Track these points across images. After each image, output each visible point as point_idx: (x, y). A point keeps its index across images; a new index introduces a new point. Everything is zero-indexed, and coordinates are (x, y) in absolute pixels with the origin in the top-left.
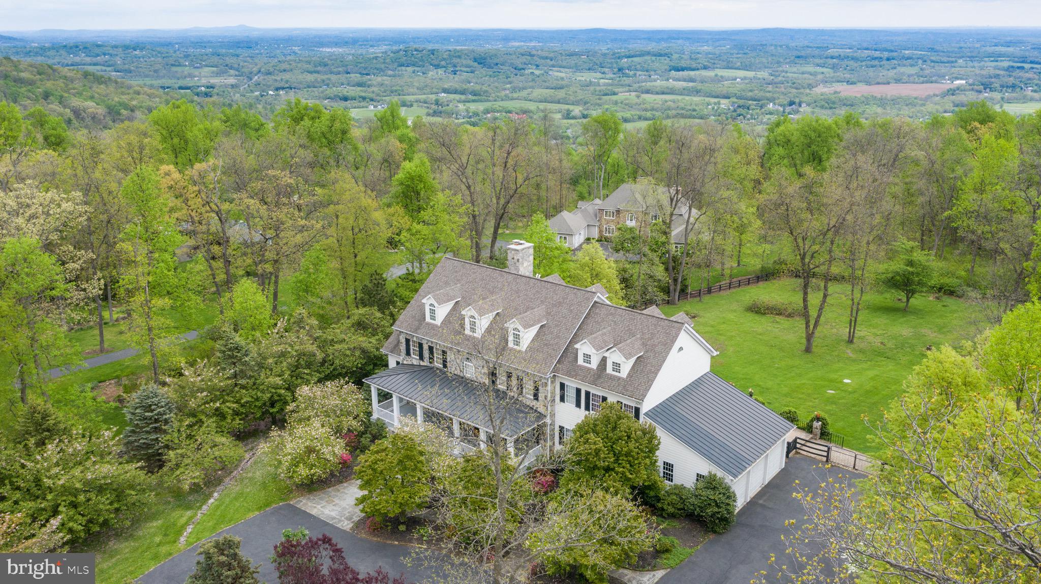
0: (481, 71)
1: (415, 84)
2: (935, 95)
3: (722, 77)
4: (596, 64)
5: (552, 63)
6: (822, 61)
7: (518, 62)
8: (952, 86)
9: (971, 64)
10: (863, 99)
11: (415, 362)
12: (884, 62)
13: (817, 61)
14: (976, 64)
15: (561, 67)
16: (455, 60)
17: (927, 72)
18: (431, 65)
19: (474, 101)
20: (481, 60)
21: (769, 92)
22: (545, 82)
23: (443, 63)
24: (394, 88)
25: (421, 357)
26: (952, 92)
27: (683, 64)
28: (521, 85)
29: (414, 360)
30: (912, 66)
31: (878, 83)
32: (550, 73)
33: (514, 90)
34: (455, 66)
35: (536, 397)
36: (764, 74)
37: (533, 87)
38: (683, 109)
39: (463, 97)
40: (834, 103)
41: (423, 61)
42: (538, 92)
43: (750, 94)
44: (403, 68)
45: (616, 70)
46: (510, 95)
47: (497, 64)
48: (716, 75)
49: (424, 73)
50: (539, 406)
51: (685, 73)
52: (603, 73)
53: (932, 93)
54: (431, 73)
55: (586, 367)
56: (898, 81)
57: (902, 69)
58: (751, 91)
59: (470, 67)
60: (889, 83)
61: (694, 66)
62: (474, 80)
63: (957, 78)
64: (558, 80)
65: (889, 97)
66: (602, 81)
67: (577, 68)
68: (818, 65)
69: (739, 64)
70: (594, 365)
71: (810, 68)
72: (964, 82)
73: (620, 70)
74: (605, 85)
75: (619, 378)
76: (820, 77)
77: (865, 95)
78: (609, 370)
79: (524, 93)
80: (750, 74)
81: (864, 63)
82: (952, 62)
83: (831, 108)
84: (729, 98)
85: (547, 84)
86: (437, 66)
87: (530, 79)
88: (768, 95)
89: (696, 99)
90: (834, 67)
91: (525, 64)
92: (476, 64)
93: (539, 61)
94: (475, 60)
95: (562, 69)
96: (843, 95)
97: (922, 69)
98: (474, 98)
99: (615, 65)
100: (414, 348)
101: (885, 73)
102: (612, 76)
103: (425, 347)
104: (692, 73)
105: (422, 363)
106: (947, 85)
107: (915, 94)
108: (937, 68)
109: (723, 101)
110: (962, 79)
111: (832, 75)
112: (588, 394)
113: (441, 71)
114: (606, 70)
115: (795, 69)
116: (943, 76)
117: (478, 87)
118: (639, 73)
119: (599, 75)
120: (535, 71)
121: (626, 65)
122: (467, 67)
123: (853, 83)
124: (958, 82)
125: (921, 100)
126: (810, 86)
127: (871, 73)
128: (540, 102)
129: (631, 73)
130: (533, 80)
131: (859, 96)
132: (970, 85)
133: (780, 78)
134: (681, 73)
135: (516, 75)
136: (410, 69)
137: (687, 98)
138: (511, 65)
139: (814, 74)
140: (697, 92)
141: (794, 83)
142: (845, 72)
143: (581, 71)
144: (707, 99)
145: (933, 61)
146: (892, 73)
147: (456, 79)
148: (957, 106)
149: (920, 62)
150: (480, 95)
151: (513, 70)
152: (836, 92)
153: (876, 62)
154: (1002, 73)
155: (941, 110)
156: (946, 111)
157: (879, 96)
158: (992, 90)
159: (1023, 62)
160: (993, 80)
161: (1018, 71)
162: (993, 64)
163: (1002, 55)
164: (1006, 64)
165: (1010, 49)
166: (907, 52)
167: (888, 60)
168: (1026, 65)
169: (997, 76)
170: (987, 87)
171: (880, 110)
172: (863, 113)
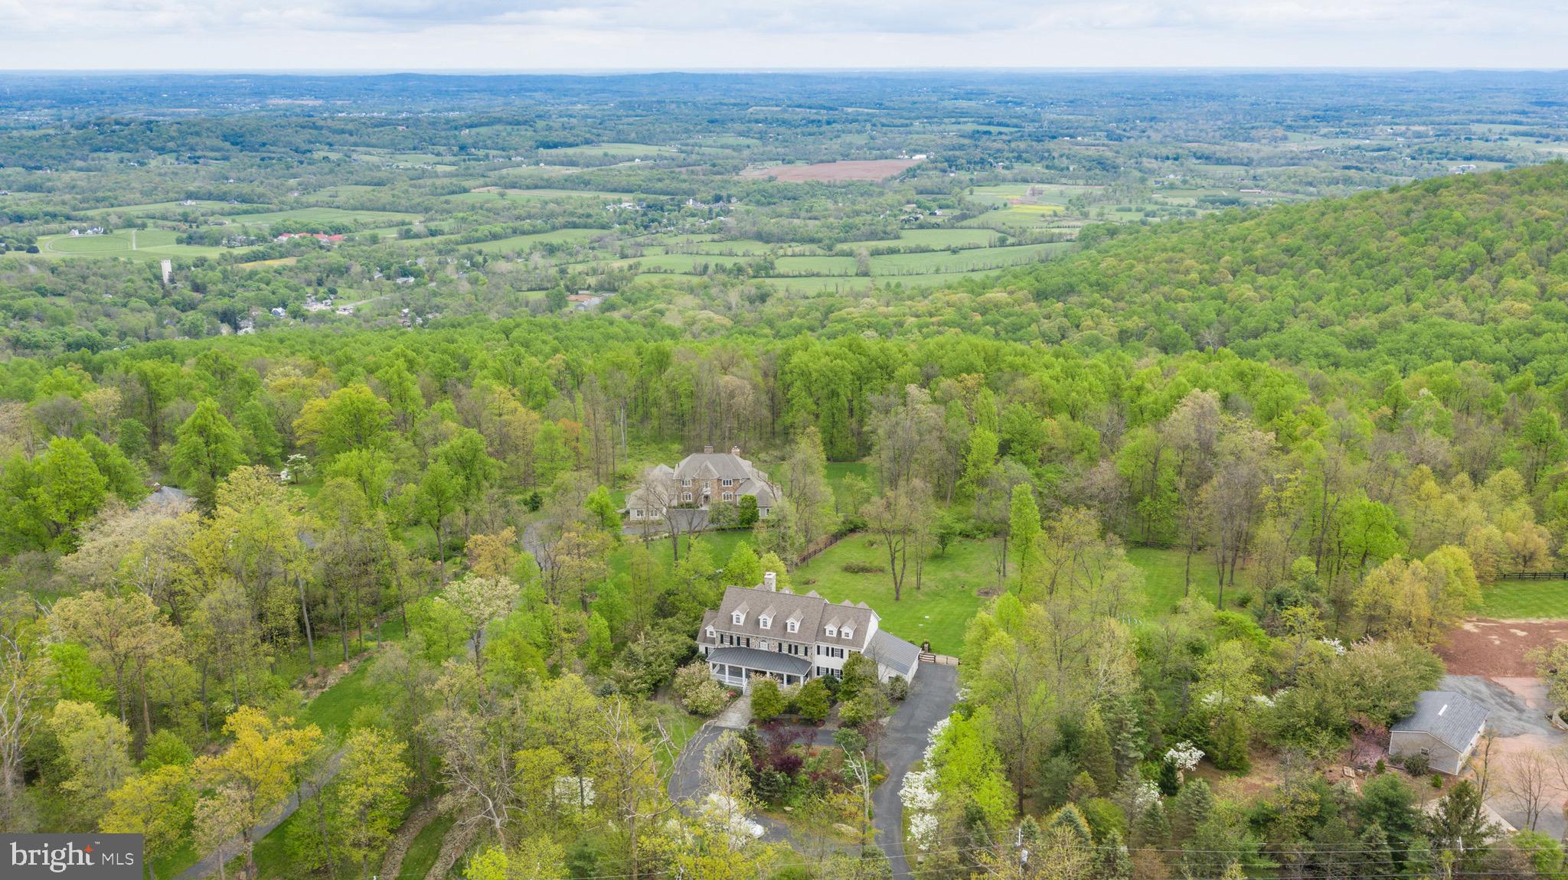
0: (239, 157)
1: (133, 185)
2: (894, 178)
3: (614, 157)
4: (422, 139)
5: (352, 139)
6: (743, 127)
7: (299, 140)
8: (911, 164)
9: (929, 127)
10: (807, 188)
12: (825, 128)
13: (738, 126)
14: (935, 128)
15: (368, 146)
16: (192, 140)
17: (879, 142)
18: (151, 148)
19: (246, 212)
20: (237, 139)
21: (685, 181)
22: (351, 173)
23: (171, 145)
24: (100, 194)
26: (912, 173)
27: (554, 137)
28: (313, 180)
30: (859, 132)
31: (822, 162)
32: (354, 156)
33: (305, 188)
34: (192, 149)
36: (671, 150)
37: (334, 184)
38: (572, 214)
39: (226, 206)
40: (772, 196)
41: (134, 141)
42: (347, 192)
43: (659, 185)
44: (101, 154)
45: (456, 149)
46: (304, 199)
47: (264, 144)
48: (606, 155)
49: (142, 164)
51: (561, 151)
52: (438, 154)
53: (888, 175)
54: (153, 163)
56: (846, 156)
57: (848, 138)
58: (660, 180)
59: (218, 150)
60: (834, 161)
61: (571, 140)
62: (233, 174)
63: (916, 152)
64: (371, 170)
65: (838, 182)
66: (440, 168)
67: (396, 148)
68: (740, 134)
69: (633, 135)
71: (731, 139)
72: (924, 156)
73: (462, 148)
74: (447, 175)
76: (746, 153)
77: (809, 180)
79: (323, 195)
80: (652, 150)
81: (799, 130)
82: (907, 126)
83: (769, 204)
84: (632, 192)
85: (354, 177)
86: (162, 151)
87: (327, 170)
88: (685, 186)
89: (587, 195)
90: (762, 135)
91: (310, 142)
92: (227, 145)
93: (334, 138)
94: (225, 138)
95: (371, 149)
96: (781, 181)
97: (872, 138)
98: (245, 206)
99: (453, 142)
101: (828, 144)
102: (453, 159)
104: (570, 151)
106: (906, 161)
107: (869, 177)
108: (890, 135)
109: (625, 197)
110: (921, 152)
111: (761, 150)
113: (170, 159)
114: (441, 149)
115: (710, 141)
116: (899, 149)
117: (245, 188)
118: (492, 152)
119: (430, 158)
120: (329, 154)
121: (470, 141)
122: (213, 150)
123: (790, 162)
124: (917, 157)
125: (878, 185)
126: (736, 169)
127: (810, 145)
128: (355, 209)
129: (481, 153)
130: (331, 171)
131: (800, 182)
132: (933, 162)
133: (694, 157)
134: (553, 151)
135: (301, 163)
136: (113, 156)
137: (575, 194)
138: (288, 144)
139: (737, 149)
140: (585, 184)
141: (714, 165)
142: (777, 144)
143: (402, 151)
144: (604, 196)
145: (883, 125)
146: (835, 145)
147: (202, 173)
148: (921, 193)
149: (868, 126)
150: (251, 201)
151: (292, 153)
152: (771, 179)
153: (814, 129)
154: (966, 141)
155: (903, 200)
156: (908, 202)
157: (825, 181)
158: (959, 168)
159: (989, 124)
160: (957, 153)
161: (985, 137)
162: (955, 127)
163: (964, 114)
164: (970, 127)
165: (973, 104)
166: (850, 110)
167: (829, 123)
168: (993, 129)
169: (961, 147)
170: (952, 163)
171: (830, 204)
172: (810, 209)
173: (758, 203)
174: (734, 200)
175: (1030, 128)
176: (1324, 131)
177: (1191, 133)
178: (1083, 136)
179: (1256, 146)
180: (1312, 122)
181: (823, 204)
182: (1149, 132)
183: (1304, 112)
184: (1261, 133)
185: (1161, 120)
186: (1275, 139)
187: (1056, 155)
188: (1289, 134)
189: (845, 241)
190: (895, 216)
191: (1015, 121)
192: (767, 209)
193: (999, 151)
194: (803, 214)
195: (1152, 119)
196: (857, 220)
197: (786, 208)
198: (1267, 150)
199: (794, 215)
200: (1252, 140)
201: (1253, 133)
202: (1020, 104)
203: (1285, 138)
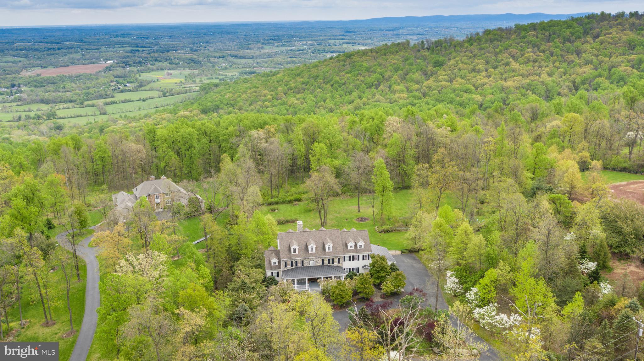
2: (100, 71)
8: (106, 65)
9: (109, 49)
10: (59, 78)
12: (57, 51)
14: (112, 49)
17: (87, 56)
26: (109, 69)
30: (76, 53)
31: (62, 66)
40: (42, 83)
53: (98, 70)
56: (73, 64)
57: (72, 56)
60: (68, 66)
63: (107, 60)
65: (73, 75)
71: (10, 59)
72: (112, 62)
76: (20, 64)
77: (59, 75)
81: (45, 53)
82: (98, 49)
83: (41, 86)
96: (43, 76)
97: (83, 55)
101: (62, 59)
106: (104, 64)
107: (88, 72)
108: (92, 53)
110: (110, 60)
111: (28, 62)
116: (98, 59)
123: (45, 67)
124: (109, 62)
125: (94, 75)
126: (17, 72)
127: (53, 59)
131: (54, 76)
132: (117, 64)
139: (14, 62)
142: (35, 59)
145: (87, 49)
146: (66, 58)
148: (116, 77)
149: (79, 50)
152: (38, 75)
153: (52, 52)
154: (130, 54)
155: (109, 81)
156: (112, 82)
157: (67, 75)
158: (130, 66)
159: (137, 47)
160: (127, 59)
161: (137, 52)
162: (122, 49)
163: (123, 43)
164: (129, 49)
165: (126, 39)
166: (67, 43)
167: (59, 49)
168: (140, 49)
169: (128, 57)
170: (126, 64)
171: (73, 85)
172: (64, 87)
174: (22, 86)
175: (156, 48)
176: (276, 44)
177: (225, 47)
178: (181, 50)
179: (252, 51)
180: (271, 41)
181: (69, 85)
182: (208, 48)
183: (267, 38)
184: (253, 46)
185: (211, 43)
186: (258, 48)
187: (172, 58)
188: (264, 46)
189: (87, 100)
190: (108, 88)
191: (149, 45)
192: (42, 89)
193: (146, 57)
194: (61, 90)
195: (207, 42)
196: (91, 90)
197: (51, 88)
198: (258, 53)
199: (56, 91)
200: (250, 49)
201: (250, 46)
202: (148, 38)
203: (262, 48)
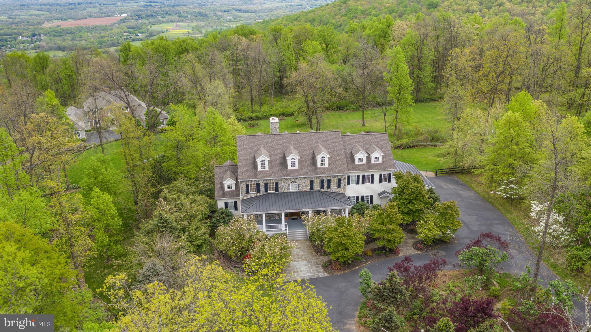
2: (115, 23)
6: (39, 7)
10: (76, 29)
11: (253, 196)
13: (36, 8)
14: (127, 4)
17: (104, 10)
21: (15, 29)
25: (258, 191)
26: (123, 21)
29: (253, 194)
30: (94, 7)
31: (80, 19)
35: (339, 186)
40: (61, 33)
50: (341, 190)
53: (113, 22)
55: (360, 164)
56: (91, 16)
57: (90, 10)
60: (86, 18)
63: (122, 13)
65: (90, 26)
68: (38, 10)
70: (364, 162)
71: (34, 12)
72: (126, 15)
75: (379, 164)
76: (43, 17)
77: (76, 26)
78: (373, 162)
82: (115, 4)
90: (49, 11)
96: (63, 27)
100: (253, 188)
101: (81, 12)
103: (262, 184)
105: (258, 194)
106: (119, 17)
108: (108, 8)
110: (124, 13)
111: (50, 15)
112: (363, 176)
116: (114, 13)
123: (65, 20)
124: (123, 15)
125: (109, 26)
126: (40, 24)
127: (73, 13)
131: (72, 27)
132: (130, 16)
133: (17, 20)
139: (38, 16)
141: (28, 23)
142: (57, 13)
145: (104, 4)
146: (85, 12)
148: (129, 28)
149: (98, 5)
152: (58, 26)
153: (72, 7)
157: (84, 26)
162: (136, 4)
164: (142, 4)
167: (78, 4)
168: (153, 4)
169: (141, 11)
170: (139, 17)
171: (89, 34)
172: (81, 37)
173: (54, 36)
174: (42, 35)
181: (85, 34)
190: (121, 37)
192: (60, 38)
194: (77, 39)
196: (104, 39)
197: (69, 37)
199: (73, 39)
